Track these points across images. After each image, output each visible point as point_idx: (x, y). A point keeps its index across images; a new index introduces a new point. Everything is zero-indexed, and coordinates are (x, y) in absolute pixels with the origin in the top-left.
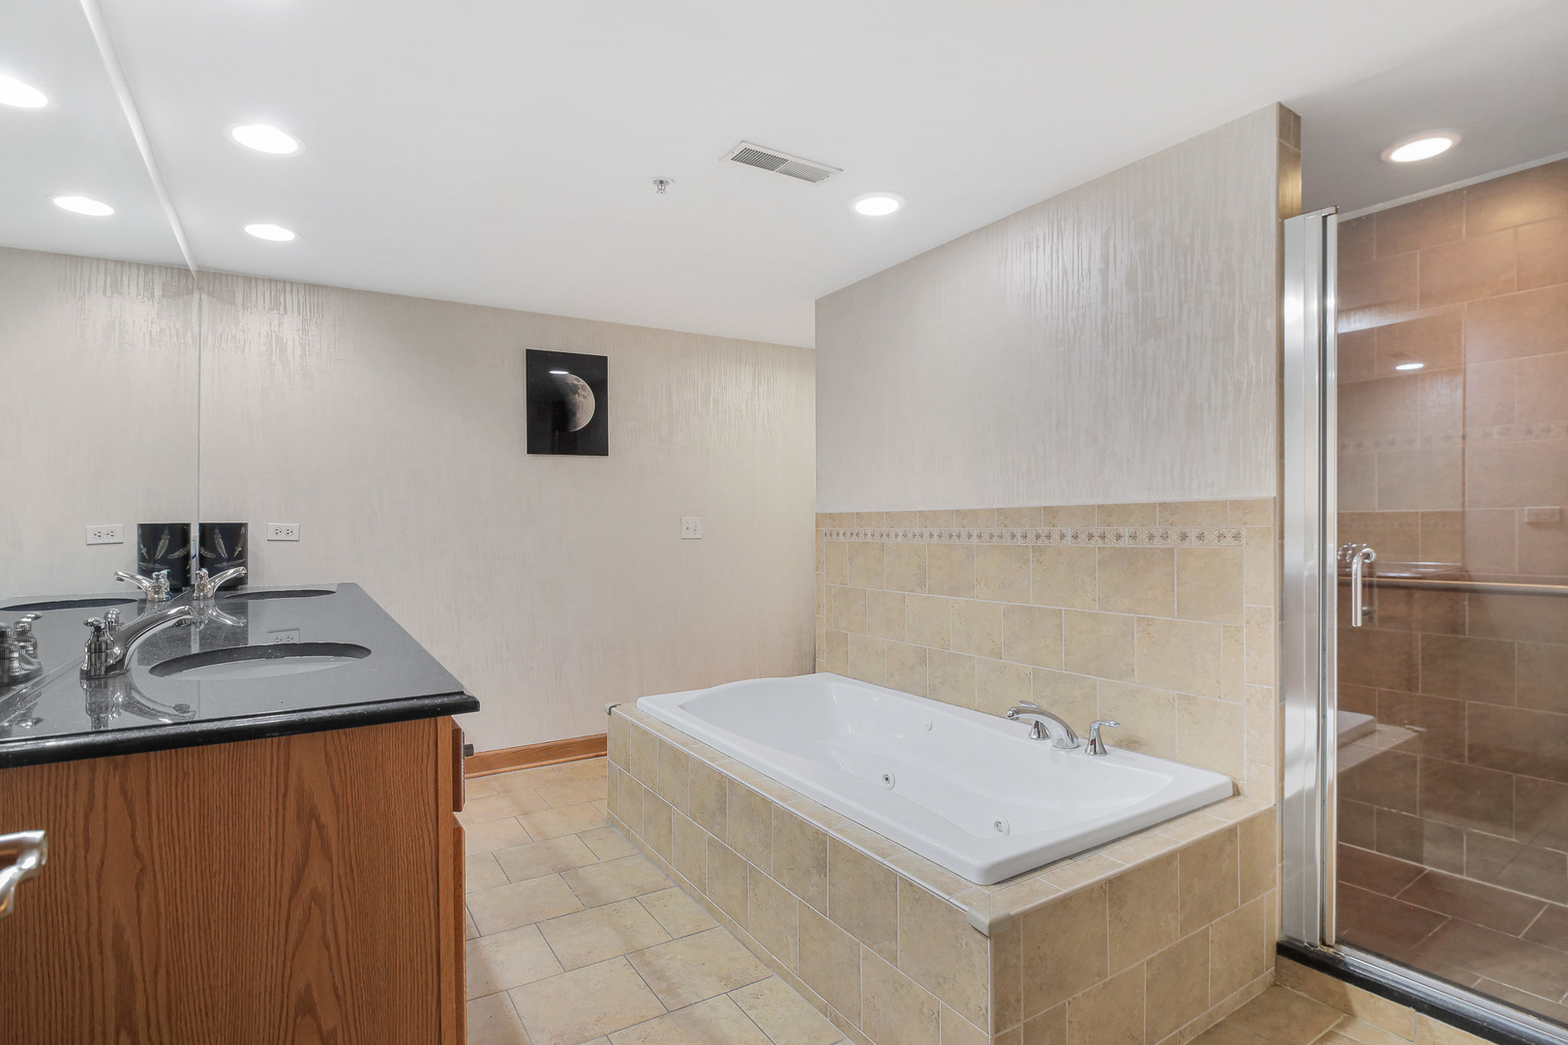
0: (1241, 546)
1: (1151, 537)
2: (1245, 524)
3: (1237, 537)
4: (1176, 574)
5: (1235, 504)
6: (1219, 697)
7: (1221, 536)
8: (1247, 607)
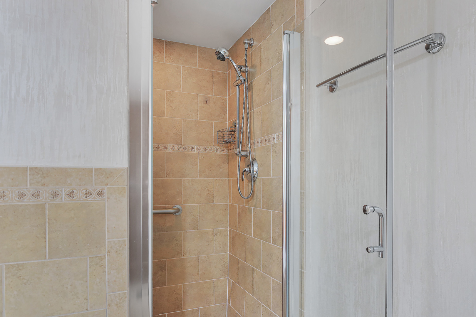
0: (104, 200)
1: (22, 196)
2: (107, 185)
3: (100, 194)
4: (47, 225)
5: (100, 171)
6: (87, 310)
7: (88, 194)
8: (109, 242)
